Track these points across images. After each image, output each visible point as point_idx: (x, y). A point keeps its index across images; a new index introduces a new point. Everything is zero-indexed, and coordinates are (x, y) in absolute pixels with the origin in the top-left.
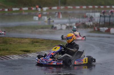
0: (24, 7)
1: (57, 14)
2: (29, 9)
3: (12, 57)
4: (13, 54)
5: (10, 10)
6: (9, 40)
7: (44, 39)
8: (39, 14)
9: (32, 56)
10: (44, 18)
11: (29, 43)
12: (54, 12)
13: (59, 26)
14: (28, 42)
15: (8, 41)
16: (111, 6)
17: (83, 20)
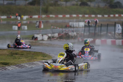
1: (38, 23)
2: (7, 17)
8: (19, 23)
10: (24, 28)
11: (8, 55)
12: (35, 21)
13: (40, 36)
14: (6, 54)
16: (96, 15)
17: (66, 30)
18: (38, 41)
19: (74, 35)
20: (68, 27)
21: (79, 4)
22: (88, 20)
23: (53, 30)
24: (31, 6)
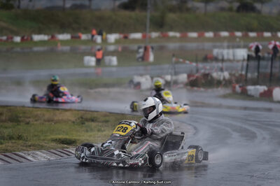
0: (60, 33)
1: (142, 50)
2: (72, 37)
3: (33, 157)
4: (35, 150)
5: (27, 39)
6: (24, 113)
7: (110, 113)
8: (99, 50)
10: (110, 61)
11: (74, 122)
12: (135, 47)
13: (147, 79)
14: (70, 120)
15: (21, 115)
16: (274, 33)
17: (205, 67)
18: (142, 91)
19: (224, 79)
20: (209, 61)
21: (235, 8)
22: (256, 43)
23: (176, 66)
24: (127, 13)
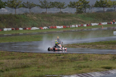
0: (103, 22)
3: (94, 75)
5: (89, 25)
9: (114, 73)
15: (88, 57)
